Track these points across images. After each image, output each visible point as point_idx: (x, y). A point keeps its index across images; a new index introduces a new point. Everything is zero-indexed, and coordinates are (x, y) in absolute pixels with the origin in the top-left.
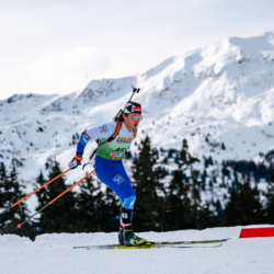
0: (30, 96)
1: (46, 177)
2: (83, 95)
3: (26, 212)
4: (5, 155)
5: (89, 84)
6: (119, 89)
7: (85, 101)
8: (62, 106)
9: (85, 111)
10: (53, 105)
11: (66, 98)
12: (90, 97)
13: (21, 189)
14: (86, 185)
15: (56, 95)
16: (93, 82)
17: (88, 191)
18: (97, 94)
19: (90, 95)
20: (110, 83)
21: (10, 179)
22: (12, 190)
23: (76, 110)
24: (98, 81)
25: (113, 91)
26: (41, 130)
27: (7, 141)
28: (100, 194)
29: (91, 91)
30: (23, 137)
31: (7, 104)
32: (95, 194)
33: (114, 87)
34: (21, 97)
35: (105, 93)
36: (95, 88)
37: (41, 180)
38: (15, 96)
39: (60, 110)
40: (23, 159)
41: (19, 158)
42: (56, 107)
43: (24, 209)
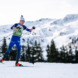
0: (47, 19)
1: (50, 46)
2: (64, 19)
3: (42, 57)
4: (38, 38)
5: (66, 16)
6: (76, 18)
7: (65, 21)
8: (57, 23)
9: (64, 24)
10: (54, 22)
11: (58, 20)
12: (67, 20)
13: (42, 49)
14: (63, 49)
15: (55, 19)
16: (68, 15)
17: (63, 51)
18: (69, 19)
19: (67, 19)
20: (73, 15)
21: (38, 46)
22: (39, 49)
23: (61, 24)
24: (69, 15)
25: (74, 18)
26: (50, 30)
27: (39, 33)
28: (67, 52)
29: (67, 18)
30: (44, 32)
31: (39, 21)
32: (66, 52)
33: (75, 17)
34: (44, 19)
35: (71, 19)
36: (68, 17)
37: (48, 46)
38: (42, 19)
39: (56, 24)
40: (44, 40)
41: (42, 39)
42: (55, 23)
43: (42, 56)
